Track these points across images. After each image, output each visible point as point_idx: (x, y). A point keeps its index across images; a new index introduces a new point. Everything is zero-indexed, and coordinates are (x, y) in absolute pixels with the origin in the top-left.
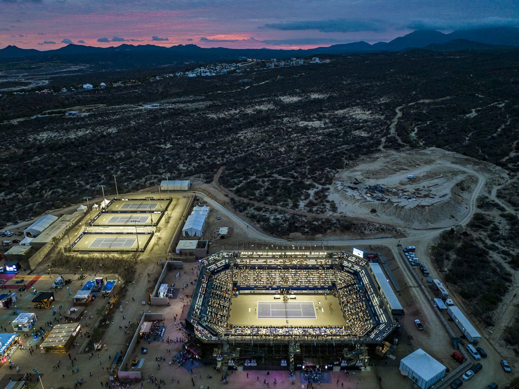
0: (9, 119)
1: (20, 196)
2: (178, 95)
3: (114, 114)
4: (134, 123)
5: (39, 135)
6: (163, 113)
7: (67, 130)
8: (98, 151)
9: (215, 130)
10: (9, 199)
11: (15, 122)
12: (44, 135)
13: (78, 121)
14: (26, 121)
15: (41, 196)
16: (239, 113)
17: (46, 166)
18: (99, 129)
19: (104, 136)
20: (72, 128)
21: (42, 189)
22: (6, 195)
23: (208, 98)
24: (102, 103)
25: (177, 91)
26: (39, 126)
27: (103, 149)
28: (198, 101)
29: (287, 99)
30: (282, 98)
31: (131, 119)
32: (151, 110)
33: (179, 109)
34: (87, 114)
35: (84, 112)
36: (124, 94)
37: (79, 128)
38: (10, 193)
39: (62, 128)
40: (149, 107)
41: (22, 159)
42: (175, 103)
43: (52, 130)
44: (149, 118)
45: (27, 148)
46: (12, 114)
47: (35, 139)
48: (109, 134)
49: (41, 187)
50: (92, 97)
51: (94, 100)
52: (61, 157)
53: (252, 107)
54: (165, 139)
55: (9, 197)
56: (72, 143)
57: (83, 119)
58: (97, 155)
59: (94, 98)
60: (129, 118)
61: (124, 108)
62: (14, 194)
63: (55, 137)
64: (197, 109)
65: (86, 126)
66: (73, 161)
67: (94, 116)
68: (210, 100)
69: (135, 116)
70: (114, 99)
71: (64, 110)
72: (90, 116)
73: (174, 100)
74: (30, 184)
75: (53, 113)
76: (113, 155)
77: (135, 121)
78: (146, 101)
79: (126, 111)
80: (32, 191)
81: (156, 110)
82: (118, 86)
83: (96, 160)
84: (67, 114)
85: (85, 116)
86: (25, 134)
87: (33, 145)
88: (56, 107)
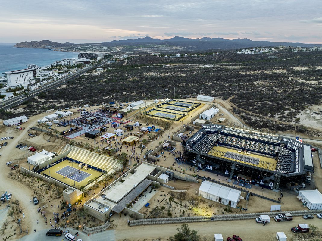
0: (137, 66)
1: (132, 94)
2: (226, 62)
3: (187, 68)
4: (196, 73)
5: (148, 73)
6: (214, 69)
7: (162, 73)
8: (173, 82)
9: (240, 79)
10: (127, 95)
11: (139, 68)
12: (150, 74)
13: (168, 70)
14: (144, 68)
15: (141, 95)
16: (260, 73)
17: (147, 85)
18: (176, 73)
19: (178, 77)
20: (164, 72)
21: (142, 93)
22: (127, 93)
23: (244, 64)
24: (183, 63)
25: (226, 60)
26: (149, 70)
27: (175, 81)
28: (237, 65)
29: (297, 69)
30: (294, 68)
31: (195, 71)
32: (207, 68)
33: (223, 68)
34: (173, 67)
35: (172, 66)
36: (196, 59)
37: (167, 72)
38: (129, 92)
39: (159, 72)
40: (207, 66)
41: (138, 81)
42: (222, 65)
43: (154, 72)
44: (205, 71)
45: (141, 78)
46: (139, 64)
47: (146, 75)
48: (181, 76)
49: (142, 92)
50: (178, 60)
51: (179, 62)
52: (155, 82)
53: (271, 70)
54: (209, 80)
55: (127, 94)
56: (162, 78)
57: (171, 69)
58: (172, 83)
59: (180, 61)
60: (194, 70)
61: (193, 66)
62: (130, 93)
63: (155, 75)
64: (234, 69)
65: (171, 72)
66: (160, 84)
67: (177, 68)
68: (244, 65)
69: (197, 70)
70: (189, 61)
71: (163, 65)
72: (174, 68)
73: (223, 64)
74: (138, 90)
75: (157, 65)
76: (180, 84)
77: (197, 72)
78: (206, 63)
79: (194, 67)
80: (138, 93)
81: (210, 68)
82: (194, 56)
83: (170, 85)
84: (164, 66)
85: (172, 68)
86: (142, 73)
87: (144, 77)
88: (160, 63)
